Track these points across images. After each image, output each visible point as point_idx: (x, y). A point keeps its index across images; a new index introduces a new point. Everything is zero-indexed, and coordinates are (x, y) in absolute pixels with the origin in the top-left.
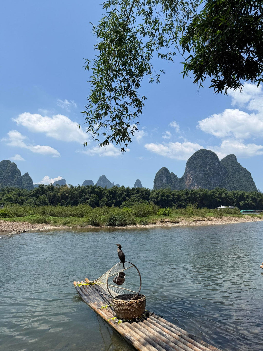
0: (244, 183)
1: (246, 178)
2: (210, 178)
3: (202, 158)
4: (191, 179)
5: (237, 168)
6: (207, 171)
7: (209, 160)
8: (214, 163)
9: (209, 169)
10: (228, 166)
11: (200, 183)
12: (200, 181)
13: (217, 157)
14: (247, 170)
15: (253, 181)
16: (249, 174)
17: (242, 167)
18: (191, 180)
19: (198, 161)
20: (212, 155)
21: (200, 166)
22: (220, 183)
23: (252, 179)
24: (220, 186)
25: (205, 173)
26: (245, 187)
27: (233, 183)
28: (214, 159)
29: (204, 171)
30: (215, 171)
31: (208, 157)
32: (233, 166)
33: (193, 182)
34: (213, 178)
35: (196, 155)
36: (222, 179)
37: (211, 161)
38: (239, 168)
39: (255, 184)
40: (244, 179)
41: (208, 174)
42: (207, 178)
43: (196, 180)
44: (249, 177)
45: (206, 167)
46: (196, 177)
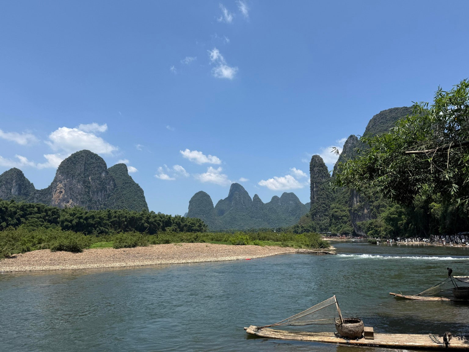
0: (135, 203)
1: (138, 196)
2: (92, 193)
3: (84, 163)
4: (64, 191)
5: (128, 183)
6: (89, 183)
7: (94, 168)
8: (100, 173)
9: (91, 178)
10: (117, 178)
11: (76, 199)
12: (77, 196)
13: (105, 164)
14: (140, 186)
15: (145, 201)
16: (142, 191)
17: (134, 182)
18: (63, 193)
19: (77, 167)
20: (99, 161)
21: (79, 174)
22: (106, 201)
23: (144, 197)
24: (104, 205)
25: (86, 184)
26: (136, 208)
27: (123, 202)
28: (101, 166)
29: (84, 182)
30: (100, 184)
31: (93, 163)
32: (123, 180)
33: (66, 196)
34: (97, 193)
35: (75, 157)
36: (109, 196)
37: (96, 169)
38: (130, 183)
39: (147, 205)
40: (136, 197)
41: (90, 187)
42: (89, 192)
43: (70, 193)
44: (141, 196)
45: (88, 176)
46: (71, 189)
